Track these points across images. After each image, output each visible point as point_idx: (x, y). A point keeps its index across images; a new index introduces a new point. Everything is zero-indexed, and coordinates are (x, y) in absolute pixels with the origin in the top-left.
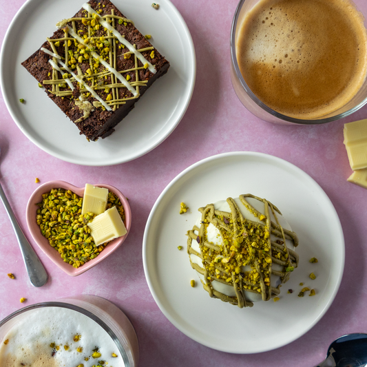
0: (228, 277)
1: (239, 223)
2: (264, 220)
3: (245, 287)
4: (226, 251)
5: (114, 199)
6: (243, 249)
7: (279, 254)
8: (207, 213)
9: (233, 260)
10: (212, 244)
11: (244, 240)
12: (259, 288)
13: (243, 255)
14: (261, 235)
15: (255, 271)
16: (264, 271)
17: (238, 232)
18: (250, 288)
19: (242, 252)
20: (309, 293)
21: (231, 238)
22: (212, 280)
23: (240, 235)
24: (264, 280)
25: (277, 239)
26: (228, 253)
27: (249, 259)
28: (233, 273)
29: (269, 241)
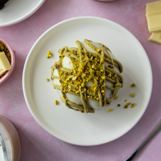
0: (77, 90)
1: (83, 54)
2: (100, 52)
3: (88, 97)
4: (75, 72)
5: (3, 48)
6: (86, 71)
7: (110, 74)
8: (63, 51)
9: (80, 78)
10: (66, 69)
11: (87, 64)
12: (98, 97)
13: (86, 74)
14: (98, 60)
15: (94, 85)
16: (101, 85)
17: (83, 59)
18: (91, 97)
19: (86, 72)
20: (130, 106)
21: (78, 64)
22: (66, 92)
23: (84, 60)
24: (101, 91)
25: (109, 65)
26: (76, 73)
27: (90, 77)
28: (80, 87)
29: (103, 65)
